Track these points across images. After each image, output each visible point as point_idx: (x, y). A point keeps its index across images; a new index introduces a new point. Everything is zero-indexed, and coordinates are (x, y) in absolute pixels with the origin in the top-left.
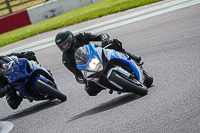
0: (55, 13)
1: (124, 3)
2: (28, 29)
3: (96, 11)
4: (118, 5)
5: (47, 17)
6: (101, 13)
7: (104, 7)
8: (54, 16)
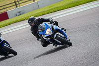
0: (21, 13)
1: (55, 8)
2: (7, 21)
3: (41, 12)
4: (52, 9)
5: (17, 15)
6: (43, 13)
7: (45, 10)
8: (20, 15)
